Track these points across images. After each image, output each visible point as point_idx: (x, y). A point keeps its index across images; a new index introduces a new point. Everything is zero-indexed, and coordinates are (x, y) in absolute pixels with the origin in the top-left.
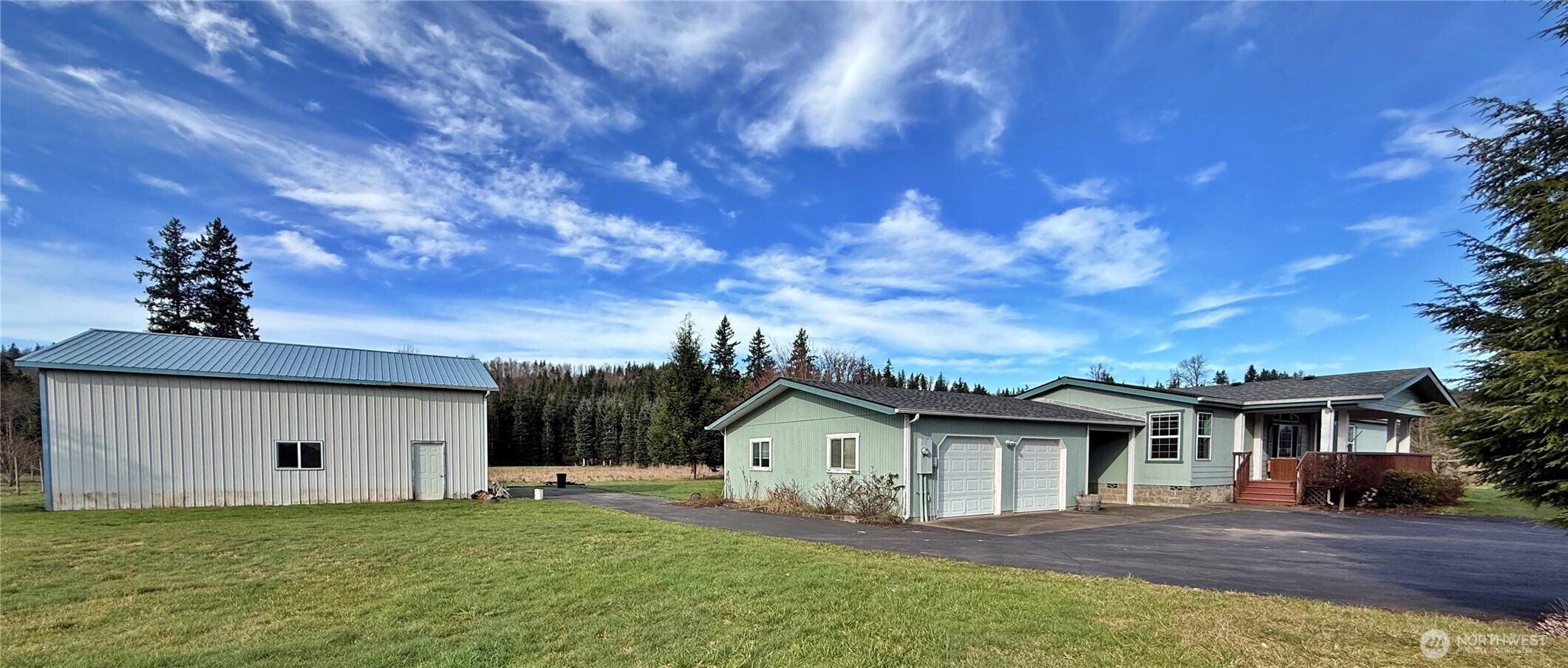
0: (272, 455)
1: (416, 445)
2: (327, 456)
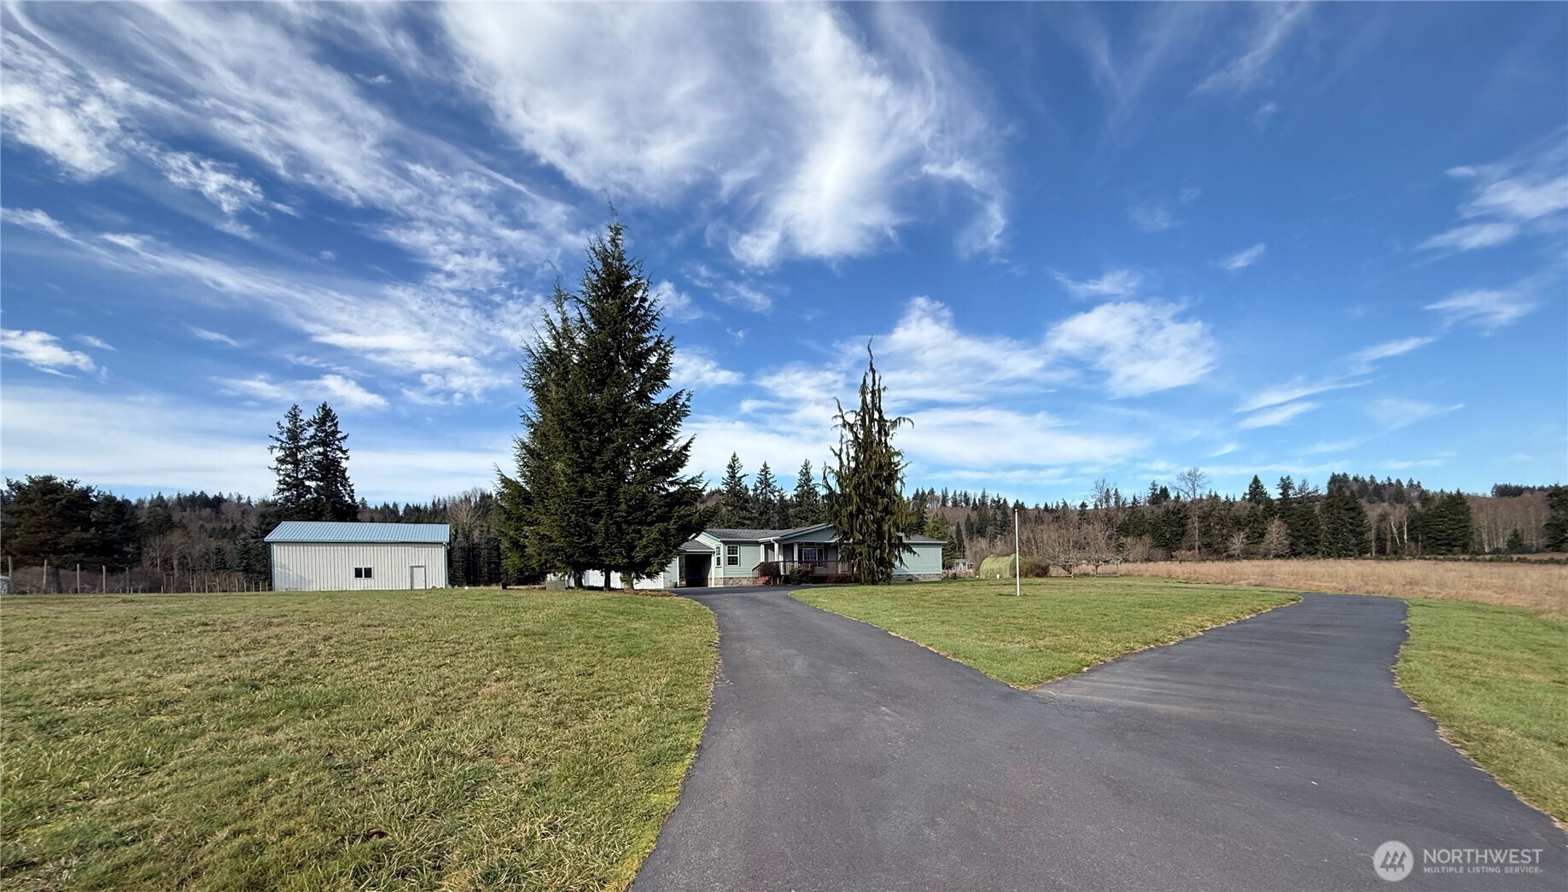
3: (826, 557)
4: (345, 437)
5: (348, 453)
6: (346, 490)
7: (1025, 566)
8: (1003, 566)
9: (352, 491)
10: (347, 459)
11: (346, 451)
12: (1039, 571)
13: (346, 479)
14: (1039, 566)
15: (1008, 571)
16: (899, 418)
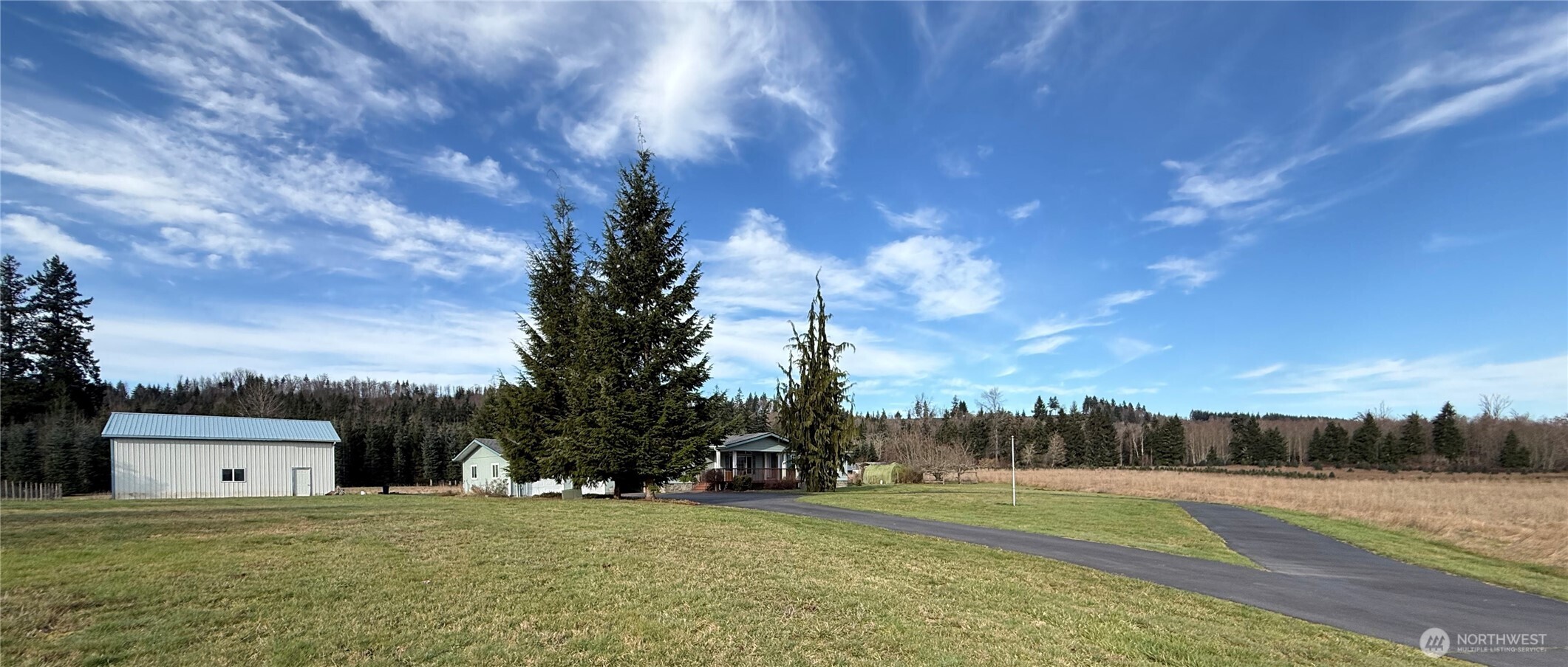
0: (220, 475)
1: (295, 470)
2: (248, 475)
3: (754, 464)
4: (87, 302)
5: (92, 322)
6: (86, 367)
7: (904, 474)
8: (885, 474)
9: (97, 369)
10: (91, 328)
11: (89, 319)
12: (915, 478)
13: (88, 354)
14: (915, 474)
15: (890, 478)
16: (844, 343)
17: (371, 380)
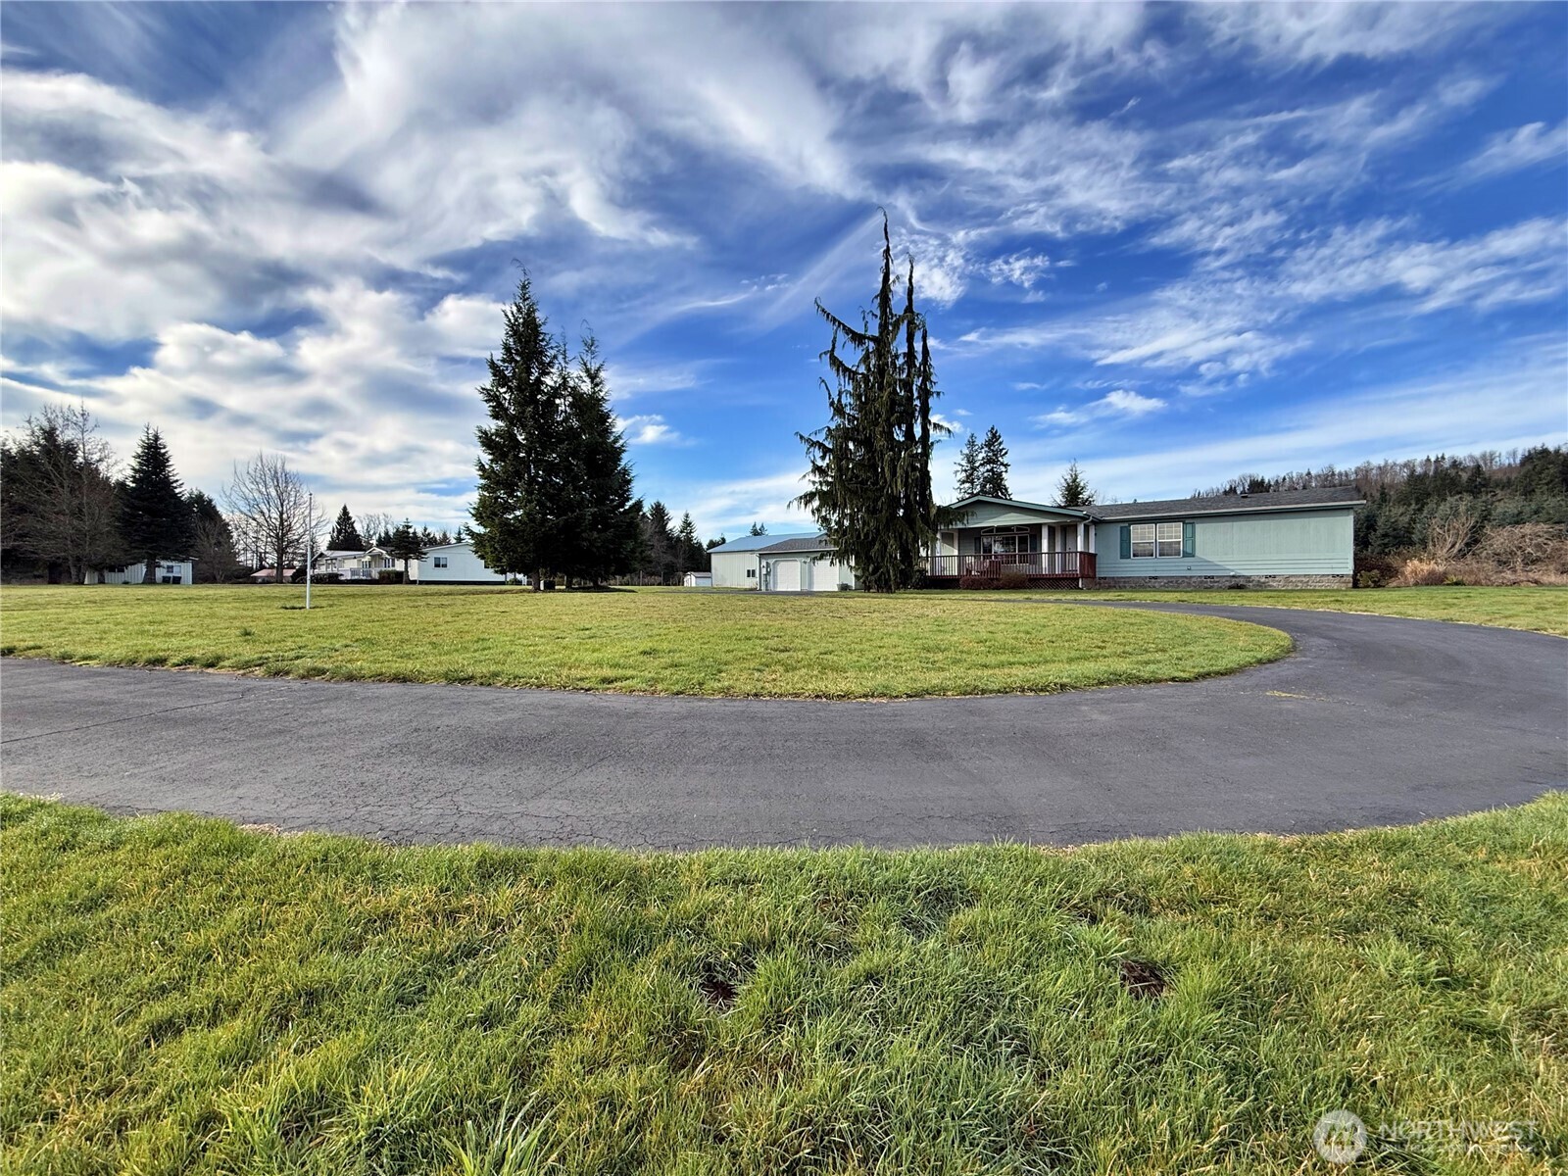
17: (1390, 461)
